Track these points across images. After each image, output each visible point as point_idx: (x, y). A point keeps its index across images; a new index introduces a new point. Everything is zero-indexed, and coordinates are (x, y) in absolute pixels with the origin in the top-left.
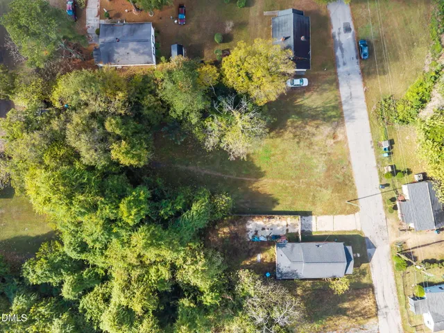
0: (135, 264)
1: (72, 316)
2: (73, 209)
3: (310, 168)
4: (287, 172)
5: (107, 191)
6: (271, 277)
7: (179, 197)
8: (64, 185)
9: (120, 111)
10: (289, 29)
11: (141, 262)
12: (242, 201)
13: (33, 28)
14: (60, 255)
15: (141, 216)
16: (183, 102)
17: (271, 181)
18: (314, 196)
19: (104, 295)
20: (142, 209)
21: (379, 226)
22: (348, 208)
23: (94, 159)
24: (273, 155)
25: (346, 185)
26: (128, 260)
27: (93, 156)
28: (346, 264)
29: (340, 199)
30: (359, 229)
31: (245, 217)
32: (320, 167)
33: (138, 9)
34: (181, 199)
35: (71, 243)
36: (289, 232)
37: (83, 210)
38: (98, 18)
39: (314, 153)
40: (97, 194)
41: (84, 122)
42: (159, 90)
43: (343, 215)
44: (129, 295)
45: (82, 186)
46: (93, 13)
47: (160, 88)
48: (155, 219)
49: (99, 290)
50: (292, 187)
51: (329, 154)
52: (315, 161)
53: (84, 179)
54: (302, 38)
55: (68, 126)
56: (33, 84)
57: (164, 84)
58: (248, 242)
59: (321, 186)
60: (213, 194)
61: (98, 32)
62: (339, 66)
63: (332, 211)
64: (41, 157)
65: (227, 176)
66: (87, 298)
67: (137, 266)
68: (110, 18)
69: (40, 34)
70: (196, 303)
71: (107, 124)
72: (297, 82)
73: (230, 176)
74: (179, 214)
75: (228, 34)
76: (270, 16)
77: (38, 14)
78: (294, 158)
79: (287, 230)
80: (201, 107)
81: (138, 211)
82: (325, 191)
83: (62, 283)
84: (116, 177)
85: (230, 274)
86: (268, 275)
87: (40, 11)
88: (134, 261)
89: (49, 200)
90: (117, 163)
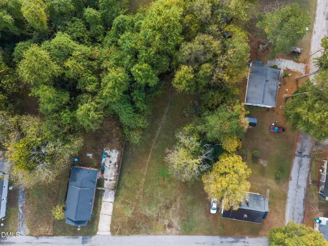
0: (102, 65)
1: (71, 12)
2: (150, 30)
3: (149, 204)
4: (150, 187)
5: (158, 56)
6: (74, 162)
7: (145, 106)
8: (169, 27)
9: (215, 75)
10: (254, 207)
11: (102, 70)
12: (134, 150)
13: (286, 25)
14: (118, 11)
15: (137, 77)
16: (214, 123)
17: (145, 173)
18: (128, 204)
19: (83, 38)
20: (142, 79)
22: (115, 227)
23: (184, 52)
24: (164, 179)
25: (133, 229)
26: (105, 61)
27: (186, 52)
28: (74, 220)
29: (123, 222)
30: (98, 233)
31: (121, 150)
32: (149, 212)
33: (287, 98)
34: (143, 107)
35: (125, 21)
36: (105, 181)
37: (148, 37)
38: (285, 68)
39: (160, 209)
40: (158, 49)
41: (212, 49)
42: (226, 106)
43: (110, 223)
44: (80, 58)
45: (166, 39)
46: (289, 65)
47: (227, 107)
48: (132, 86)
49: (87, 34)
50: (138, 189)
51: (157, 220)
52: (154, 209)
53: (171, 42)
54: (246, 216)
55: (211, 37)
56: (246, 15)
57: (230, 111)
58: (103, 149)
59: (135, 210)
60: (143, 130)
61: (275, 67)
62: (221, 238)
63: (115, 215)
64: (192, 13)
65: (154, 142)
66: (83, 25)
67: (99, 66)
68: (283, 77)
69: (281, 29)
70: (64, 105)
71: (207, 65)
72: (214, 206)
73: (154, 144)
74: (133, 103)
75: (258, 161)
76: (265, 194)
77: (296, 31)
78: (159, 194)
79: (107, 180)
80: (209, 135)
81: (140, 76)
82: (131, 212)
83: (97, 9)
84: (168, 64)
85: (81, 132)
86: (76, 160)
87: (298, 32)
88: (104, 65)
89: (159, 14)
90: (178, 67)
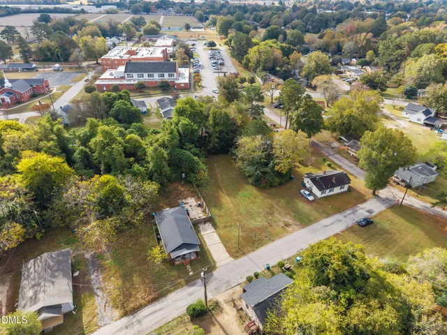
3: (252, 218)
4: (241, 207)
12: (207, 192)
18: (231, 226)
21: (229, 281)
22: (233, 251)
25: (253, 243)
29: (238, 243)
32: (257, 223)
43: (225, 249)
50: (231, 213)
51: (271, 226)
52: (260, 219)
59: (242, 228)
63: (224, 240)
78: (254, 208)
